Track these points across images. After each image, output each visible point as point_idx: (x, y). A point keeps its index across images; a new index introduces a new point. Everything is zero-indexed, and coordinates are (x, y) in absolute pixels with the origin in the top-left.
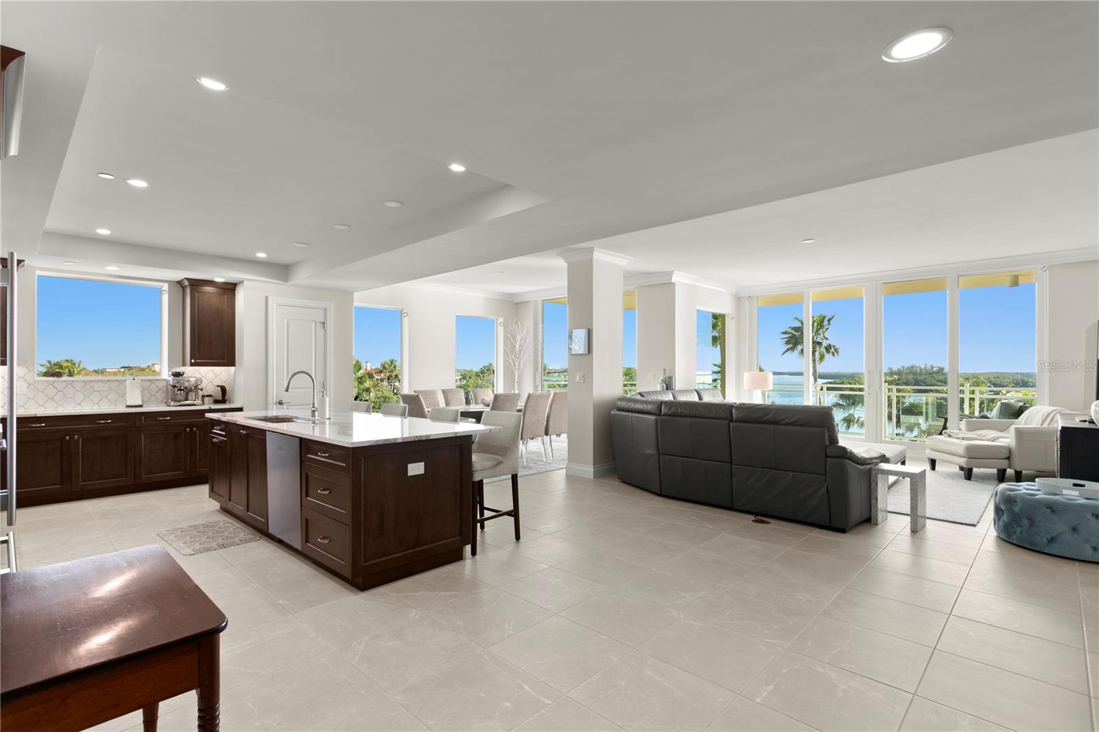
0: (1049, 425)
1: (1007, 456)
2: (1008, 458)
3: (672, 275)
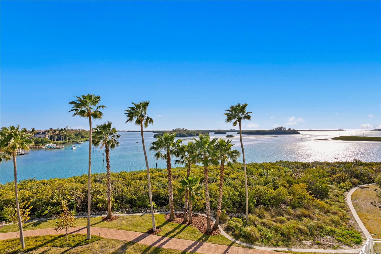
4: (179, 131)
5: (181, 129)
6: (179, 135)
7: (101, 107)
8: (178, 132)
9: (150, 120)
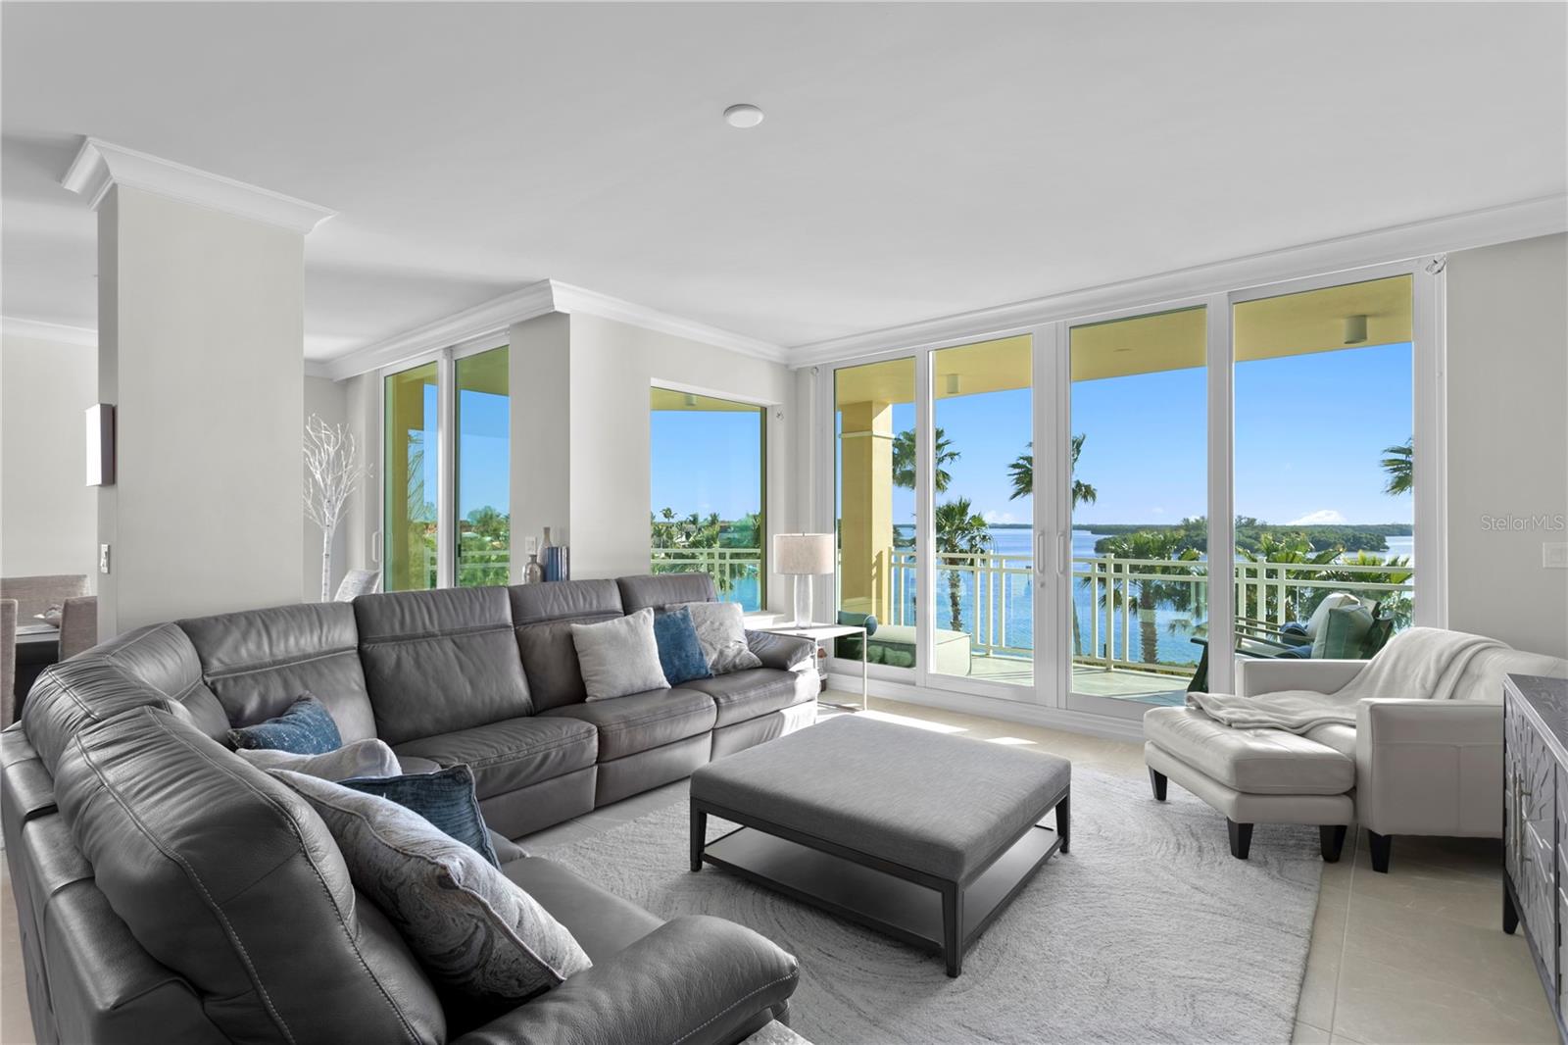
0: (1452, 696)
1: (1347, 787)
2: (1352, 793)
3: (548, 290)
7: (948, 459)
9: (1084, 492)
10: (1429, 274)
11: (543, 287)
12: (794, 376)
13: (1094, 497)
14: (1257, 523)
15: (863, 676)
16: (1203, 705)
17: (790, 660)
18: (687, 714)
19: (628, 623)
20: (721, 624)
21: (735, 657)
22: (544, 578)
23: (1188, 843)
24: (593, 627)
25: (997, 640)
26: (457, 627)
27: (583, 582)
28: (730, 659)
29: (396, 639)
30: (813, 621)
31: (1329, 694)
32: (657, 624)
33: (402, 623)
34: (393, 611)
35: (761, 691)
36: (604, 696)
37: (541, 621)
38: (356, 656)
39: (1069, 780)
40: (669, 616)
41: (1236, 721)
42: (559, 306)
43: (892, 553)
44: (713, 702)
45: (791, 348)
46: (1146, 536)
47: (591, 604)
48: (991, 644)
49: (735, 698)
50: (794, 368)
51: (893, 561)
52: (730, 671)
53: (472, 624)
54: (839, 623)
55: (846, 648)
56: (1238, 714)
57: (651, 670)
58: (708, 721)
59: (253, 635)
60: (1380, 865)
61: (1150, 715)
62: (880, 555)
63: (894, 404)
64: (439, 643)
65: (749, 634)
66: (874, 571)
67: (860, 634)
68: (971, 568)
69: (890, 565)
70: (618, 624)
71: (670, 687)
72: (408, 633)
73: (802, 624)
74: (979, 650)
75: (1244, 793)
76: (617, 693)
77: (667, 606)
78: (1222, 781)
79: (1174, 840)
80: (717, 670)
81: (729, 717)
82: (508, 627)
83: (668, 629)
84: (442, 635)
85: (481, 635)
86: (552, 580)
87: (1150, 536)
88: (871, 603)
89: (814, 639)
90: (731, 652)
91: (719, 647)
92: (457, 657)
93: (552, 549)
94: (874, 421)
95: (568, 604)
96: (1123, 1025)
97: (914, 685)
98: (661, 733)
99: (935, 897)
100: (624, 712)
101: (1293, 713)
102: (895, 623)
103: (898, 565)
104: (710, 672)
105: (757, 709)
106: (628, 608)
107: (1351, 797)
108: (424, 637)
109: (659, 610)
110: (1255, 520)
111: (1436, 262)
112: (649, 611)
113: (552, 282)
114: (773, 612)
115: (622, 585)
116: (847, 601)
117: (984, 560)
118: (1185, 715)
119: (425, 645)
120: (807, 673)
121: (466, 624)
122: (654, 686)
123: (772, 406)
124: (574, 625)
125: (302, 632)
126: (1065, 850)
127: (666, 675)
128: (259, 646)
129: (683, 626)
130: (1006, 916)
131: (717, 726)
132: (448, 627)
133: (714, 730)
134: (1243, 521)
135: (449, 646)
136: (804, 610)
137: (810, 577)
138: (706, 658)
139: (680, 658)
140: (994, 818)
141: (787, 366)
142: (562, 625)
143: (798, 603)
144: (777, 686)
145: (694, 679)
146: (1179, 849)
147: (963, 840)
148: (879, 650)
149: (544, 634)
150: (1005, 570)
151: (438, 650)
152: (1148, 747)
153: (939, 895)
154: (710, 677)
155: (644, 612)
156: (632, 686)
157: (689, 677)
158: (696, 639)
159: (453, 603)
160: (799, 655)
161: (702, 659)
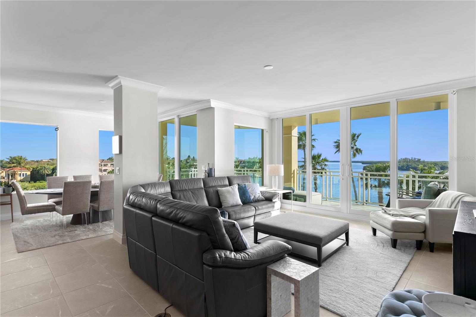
1: (423, 230)
3: (210, 102)
4: (407, 162)
5: (411, 159)
6: (405, 168)
8: (405, 164)
9: (358, 151)
10: (452, 95)
11: (209, 101)
12: (271, 121)
13: (361, 152)
14: (421, 160)
15: (292, 205)
16: (386, 211)
17: (273, 198)
18: (248, 211)
19: (232, 188)
20: (254, 189)
21: (258, 197)
22: (209, 176)
23: (381, 244)
24: (223, 189)
25: (330, 196)
26: (192, 188)
27: (219, 177)
28: (256, 198)
29: (179, 190)
30: (278, 189)
31: (422, 208)
32: (239, 188)
33: (180, 187)
34: (178, 183)
35: (266, 206)
36: (227, 206)
37: (210, 187)
38: (171, 194)
39: (349, 227)
40: (241, 186)
41: (394, 214)
42: (212, 105)
43: (298, 170)
44: (254, 208)
45: (270, 113)
46: (380, 165)
47: (221, 183)
48: (328, 197)
49: (260, 207)
50: (271, 118)
51: (298, 172)
52: (257, 201)
53: (195, 187)
54: (284, 189)
55: (286, 197)
56: (395, 213)
57: (238, 200)
58: (253, 213)
59: (153, 189)
60: (432, 250)
61: (371, 213)
62: (294, 171)
63: (298, 126)
64: (188, 192)
65: (261, 192)
66: (292, 175)
67: (290, 193)
68: (321, 175)
69: (297, 174)
70: (229, 188)
71: (242, 204)
72: (181, 189)
73: (275, 189)
74: (324, 199)
75: (395, 231)
76: (230, 205)
77: (240, 184)
78: (389, 228)
79: (377, 244)
80: (253, 201)
81: (258, 212)
82: (203, 188)
83: (241, 190)
84: (189, 190)
85: (197, 190)
86: (211, 177)
87: (381, 165)
88: (291, 185)
89: (279, 193)
90: (257, 196)
91: (254, 195)
92: (192, 195)
93: (211, 169)
94: (292, 132)
95: (216, 183)
96: (359, 276)
97: (306, 207)
98: (242, 215)
99: (315, 249)
100: (233, 210)
101: (411, 213)
102: (299, 190)
103: (299, 174)
104: (252, 201)
105: (265, 211)
106: (230, 184)
107: (424, 233)
108: (185, 190)
109: (238, 185)
110: (420, 159)
111: (454, 91)
112: (236, 185)
113: (211, 100)
114: (265, 186)
115: (229, 178)
116: (285, 184)
117: (325, 173)
118: (381, 213)
119: (185, 192)
120: (278, 202)
121: (194, 187)
122: (239, 204)
123: (265, 129)
124: (218, 188)
125: (161, 188)
126: (347, 245)
127: (241, 201)
128: (154, 191)
129: (245, 189)
130: (332, 257)
131: (255, 215)
132: (190, 188)
133: (254, 216)
134: (416, 160)
135: (190, 193)
136: (275, 186)
137: (277, 176)
138: (251, 197)
139: (245, 197)
140: (329, 233)
141: (269, 118)
142: (215, 188)
143: (274, 183)
144: (270, 205)
145: (248, 203)
146: (378, 246)
147: (322, 236)
148: (295, 197)
149: (211, 190)
150: (332, 175)
151: (188, 194)
152: (371, 222)
153: (317, 248)
154: (252, 202)
155: (235, 185)
156: (233, 204)
157: (247, 202)
158: (248, 192)
159: (190, 182)
160: (275, 197)
161: (250, 198)
